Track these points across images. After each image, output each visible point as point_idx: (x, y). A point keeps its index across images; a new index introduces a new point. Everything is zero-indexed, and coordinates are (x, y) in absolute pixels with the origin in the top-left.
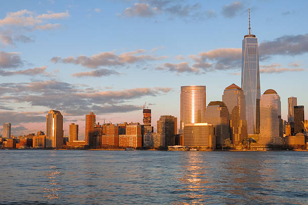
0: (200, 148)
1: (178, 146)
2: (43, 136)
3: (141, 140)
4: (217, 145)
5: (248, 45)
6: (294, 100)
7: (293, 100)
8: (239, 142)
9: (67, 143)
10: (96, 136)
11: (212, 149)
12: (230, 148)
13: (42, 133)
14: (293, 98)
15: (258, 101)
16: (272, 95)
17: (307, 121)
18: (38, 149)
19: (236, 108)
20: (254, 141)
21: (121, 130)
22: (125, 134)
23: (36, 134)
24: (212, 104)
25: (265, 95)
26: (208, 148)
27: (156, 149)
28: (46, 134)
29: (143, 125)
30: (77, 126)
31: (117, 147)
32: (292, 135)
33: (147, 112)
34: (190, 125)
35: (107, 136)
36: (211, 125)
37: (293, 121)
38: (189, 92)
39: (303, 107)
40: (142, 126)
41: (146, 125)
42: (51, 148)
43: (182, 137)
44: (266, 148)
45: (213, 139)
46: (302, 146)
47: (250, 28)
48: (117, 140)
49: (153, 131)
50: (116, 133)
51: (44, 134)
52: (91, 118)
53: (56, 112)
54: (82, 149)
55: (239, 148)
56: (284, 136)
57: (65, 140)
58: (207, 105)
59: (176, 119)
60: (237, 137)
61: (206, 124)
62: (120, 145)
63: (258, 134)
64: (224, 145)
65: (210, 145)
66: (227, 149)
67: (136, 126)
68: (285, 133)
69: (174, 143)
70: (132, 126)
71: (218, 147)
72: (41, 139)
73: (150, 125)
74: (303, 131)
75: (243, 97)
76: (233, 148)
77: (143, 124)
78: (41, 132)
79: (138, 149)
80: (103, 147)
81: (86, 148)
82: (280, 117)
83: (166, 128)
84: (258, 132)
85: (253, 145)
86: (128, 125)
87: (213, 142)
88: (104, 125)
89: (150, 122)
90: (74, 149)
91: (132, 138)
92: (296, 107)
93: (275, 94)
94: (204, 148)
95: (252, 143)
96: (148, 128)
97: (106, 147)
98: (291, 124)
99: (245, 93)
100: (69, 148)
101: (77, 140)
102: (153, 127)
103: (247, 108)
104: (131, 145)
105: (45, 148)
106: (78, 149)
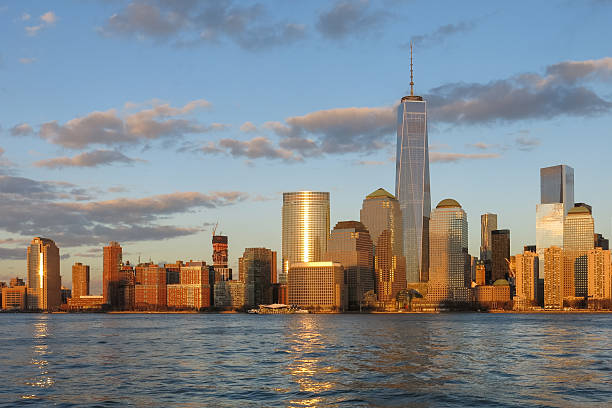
0: (320, 308)
1: (279, 305)
2: (22, 288)
3: (210, 294)
4: (350, 303)
5: (409, 116)
6: (493, 218)
7: (489, 220)
8: (391, 297)
9: (69, 300)
10: (123, 287)
11: (341, 309)
12: (374, 308)
13: (20, 282)
14: (490, 215)
15: (426, 221)
16: (452, 209)
17: (514, 257)
18: (12, 311)
19: (387, 234)
20: (419, 296)
21: (172, 275)
22: (178, 283)
23: (8, 284)
24: (341, 226)
25: (440, 209)
26: (334, 308)
27: (237, 310)
28: (27, 283)
29: (213, 267)
30: (88, 268)
31: (163, 307)
32: (487, 283)
33: (220, 241)
34: (301, 265)
35: (145, 286)
36: (339, 265)
37: (489, 257)
38: (298, 203)
39: (506, 232)
40: (211, 268)
41: (218, 267)
42: (38, 311)
43: (285, 288)
44: (439, 307)
45: (342, 292)
46: (506, 304)
47: (412, 84)
48: (163, 294)
49: (231, 278)
50: (160, 282)
51: (23, 284)
52: (114, 253)
53: (45, 241)
54: (96, 311)
55: (390, 308)
56: (474, 285)
57: (66, 295)
58: (332, 229)
59: (274, 254)
60: (387, 288)
61: (329, 264)
62: (170, 303)
63: (426, 281)
64: (363, 302)
65: (338, 304)
66: (369, 309)
67: (199, 268)
68: (474, 281)
69: (271, 300)
70: (192, 268)
71: (352, 305)
72: (18, 293)
73: (226, 266)
74: (506, 276)
75: (398, 213)
76: (380, 309)
77: (211, 263)
78: (18, 280)
79: (203, 310)
80: (137, 308)
81: (104, 309)
82: (465, 250)
83: (255, 272)
84: (425, 278)
85: (416, 303)
86: (184, 265)
87: (342, 298)
88: (139, 265)
89: (226, 260)
90: (82, 311)
91: (192, 291)
92: (495, 233)
93: (456, 209)
94: (326, 308)
95: (415, 299)
96: (223, 273)
97: (143, 308)
98: (487, 263)
99: (403, 207)
100: (73, 311)
101: (88, 294)
102: (231, 270)
103: (405, 234)
104: (190, 303)
105: (26, 310)
106: (89, 311)
